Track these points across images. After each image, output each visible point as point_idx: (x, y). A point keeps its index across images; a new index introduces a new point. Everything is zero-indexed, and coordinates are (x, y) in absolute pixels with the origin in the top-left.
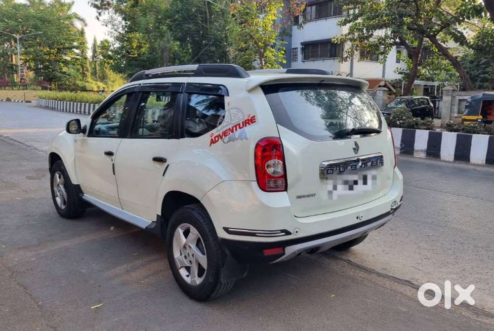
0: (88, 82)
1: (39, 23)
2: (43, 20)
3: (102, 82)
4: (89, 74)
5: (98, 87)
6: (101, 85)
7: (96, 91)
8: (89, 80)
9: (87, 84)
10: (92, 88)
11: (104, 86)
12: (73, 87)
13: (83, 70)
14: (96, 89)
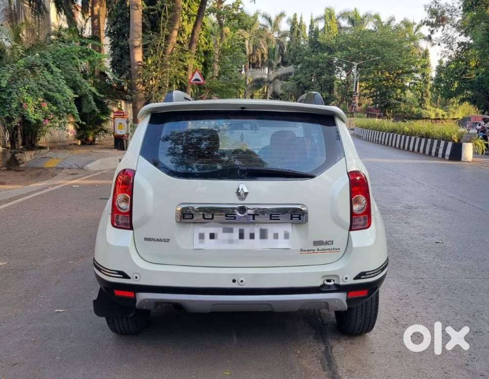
0: (426, 109)
1: (379, 48)
2: (384, 44)
3: (442, 109)
4: (427, 100)
5: (437, 114)
6: (440, 112)
7: (434, 119)
8: (428, 107)
9: (424, 111)
10: (429, 116)
11: (444, 113)
12: (409, 114)
13: (422, 95)
14: (433, 117)
